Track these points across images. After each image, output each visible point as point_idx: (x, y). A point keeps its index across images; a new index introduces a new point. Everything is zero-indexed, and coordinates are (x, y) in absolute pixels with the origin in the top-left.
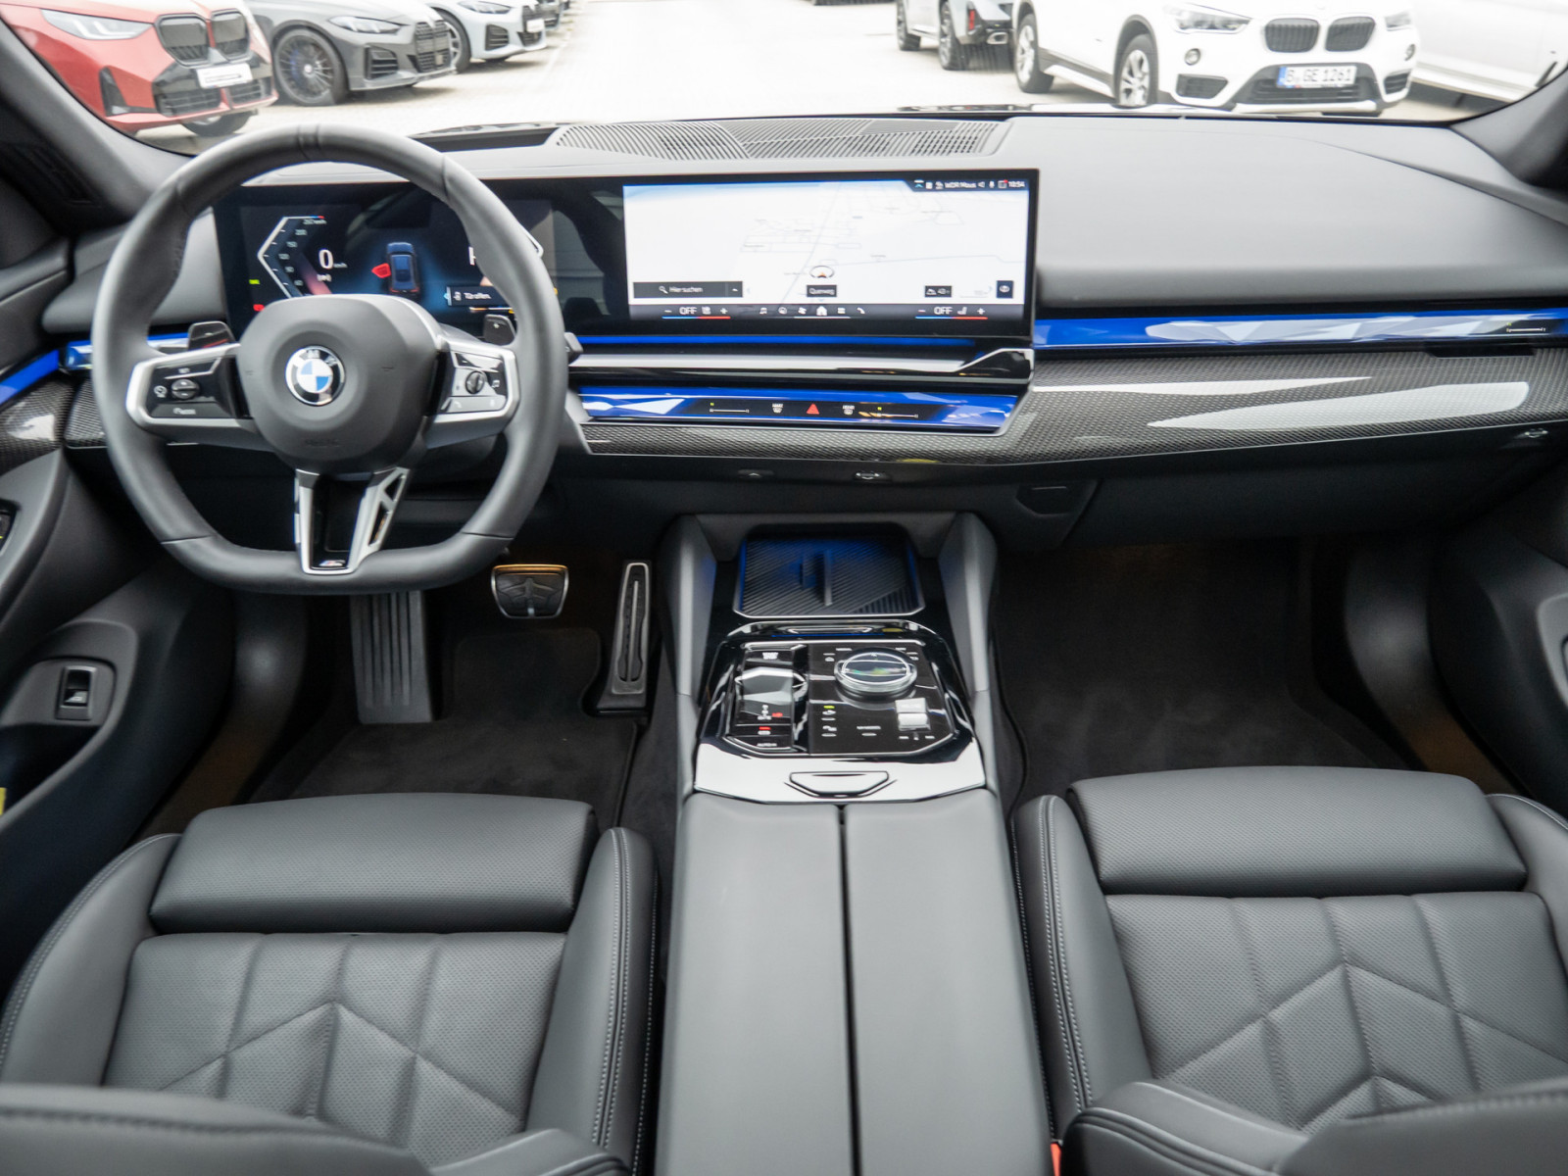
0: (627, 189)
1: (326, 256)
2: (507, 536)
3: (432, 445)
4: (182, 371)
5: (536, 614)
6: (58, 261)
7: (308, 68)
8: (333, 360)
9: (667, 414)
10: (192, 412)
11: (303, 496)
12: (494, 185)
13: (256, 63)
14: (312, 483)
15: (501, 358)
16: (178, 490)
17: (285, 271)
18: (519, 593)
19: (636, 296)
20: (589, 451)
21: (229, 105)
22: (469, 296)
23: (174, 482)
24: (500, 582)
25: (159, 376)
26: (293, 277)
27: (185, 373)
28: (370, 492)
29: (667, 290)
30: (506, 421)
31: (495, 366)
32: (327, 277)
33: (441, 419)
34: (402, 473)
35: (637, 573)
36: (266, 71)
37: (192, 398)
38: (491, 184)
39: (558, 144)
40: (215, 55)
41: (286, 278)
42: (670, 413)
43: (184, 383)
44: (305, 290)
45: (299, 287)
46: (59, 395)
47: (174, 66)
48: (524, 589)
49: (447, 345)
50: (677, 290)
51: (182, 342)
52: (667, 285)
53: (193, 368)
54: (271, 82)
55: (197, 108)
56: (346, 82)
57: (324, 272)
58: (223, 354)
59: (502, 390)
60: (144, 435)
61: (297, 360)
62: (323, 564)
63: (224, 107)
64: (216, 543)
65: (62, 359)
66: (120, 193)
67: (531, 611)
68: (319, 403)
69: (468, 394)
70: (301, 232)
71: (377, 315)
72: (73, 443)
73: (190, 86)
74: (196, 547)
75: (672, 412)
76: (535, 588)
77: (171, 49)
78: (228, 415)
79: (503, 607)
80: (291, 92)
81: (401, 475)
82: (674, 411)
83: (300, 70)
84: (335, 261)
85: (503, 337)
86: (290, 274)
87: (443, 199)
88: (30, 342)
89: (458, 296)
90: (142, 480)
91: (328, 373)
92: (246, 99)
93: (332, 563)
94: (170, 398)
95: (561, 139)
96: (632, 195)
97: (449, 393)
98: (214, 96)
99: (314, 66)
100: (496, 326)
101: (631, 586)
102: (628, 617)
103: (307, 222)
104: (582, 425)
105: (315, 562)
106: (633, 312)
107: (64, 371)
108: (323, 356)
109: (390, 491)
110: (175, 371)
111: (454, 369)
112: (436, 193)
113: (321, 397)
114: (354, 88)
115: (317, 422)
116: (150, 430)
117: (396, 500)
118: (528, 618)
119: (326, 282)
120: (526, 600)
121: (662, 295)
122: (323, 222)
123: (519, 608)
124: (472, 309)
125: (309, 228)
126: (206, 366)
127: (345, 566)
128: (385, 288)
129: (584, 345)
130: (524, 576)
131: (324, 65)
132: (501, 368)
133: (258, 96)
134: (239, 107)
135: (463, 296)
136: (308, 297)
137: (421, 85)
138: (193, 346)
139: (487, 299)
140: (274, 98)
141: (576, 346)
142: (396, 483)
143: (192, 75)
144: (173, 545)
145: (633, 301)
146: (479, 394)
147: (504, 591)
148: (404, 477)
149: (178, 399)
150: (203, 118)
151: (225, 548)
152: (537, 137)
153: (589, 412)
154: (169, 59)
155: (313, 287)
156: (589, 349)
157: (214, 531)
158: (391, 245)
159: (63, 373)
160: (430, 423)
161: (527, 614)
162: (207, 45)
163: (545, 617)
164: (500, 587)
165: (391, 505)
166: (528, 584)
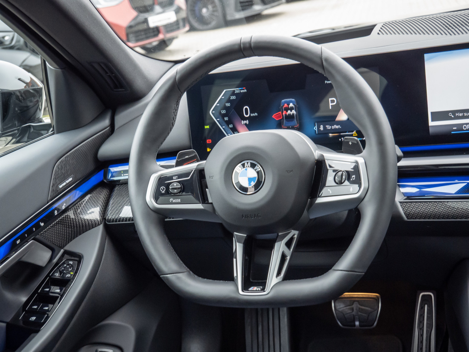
0: (426, 56)
1: (246, 109)
2: (361, 272)
3: (312, 217)
4: (174, 178)
5: (360, 325)
6: (106, 122)
7: (204, 10)
8: (259, 168)
9: (456, 193)
10: (179, 200)
11: (239, 248)
12: (349, 60)
13: (178, 10)
14: (243, 241)
15: (357, 162)
16: (169, 245)
17: (224, 119)
18: (349, 311)
19: (432, 121)
20: (405, 218)
21: (164, 35)
22: (328, 127)
23: (167, 241)
24: (337, 304)
25: (162, 181)
26: (228, 123)
27: (175, 179)
28: (277, 245)
29: (454, 114)
30: (360, 200)
31: (352, 167)
32: (247, 122)
33: (319, 200)
34: (294, 233)
35: (426, 300)
36: (183, 14)
37: (179, 192)
38: (347, 60)
39: (378, 34)
40: (158, 8)
41: (224, 123)
42: (458, 192)
43: (175, 185)
44: (234, 130)
45: (231, 128)
46: (102, 194)
47: (136, 17)
48: (353, 309)
49: (323, 156)
50: (461, 115)
51: (173, 162)
52: (454, 112)
53: (180, 176)
54: (185, 20)
55: (147, 38)
56: (224, 15)
57: (244, 119)
58: (195, 167)
59: (358, 182)
60: (154, 215)
61: (238, 169)
62: (250, 289)
63: (161, 36)
64: (189, 275)
65: (105, 175)
66: (139, 84)
67: (357, 323)
68: (248, 193)
69: (336, 185)
70: (233, 98)
71: (283, 141)
72: (109, 221)
73: (144, 26)
74: (178, 278)
75: (459, 192)
76: (359, 308)
77: (136, 8)
78: (198, 202)
79: (339, 320)
80: (196, 25)
81: (294, 235)
82: (460, 191)
83: (200, 10)
84: (251, 112)
85: (355, 150)
86: (226, 122)
87: (320, 71)
88: (91, 166)
89: (322, 128)
90: (152, 239)
91: (256, 175)
92: (172, 31)
93: (255, 288)
94: (168, 193)
95: (380, 31)
96: (429, 59)
97: (324, 185)
98: (156, 31)
99: (207, 8)
100: (350, 143)
101: (422, 308)
102: (421, 329)
103: (237, 92)
104: (400, 202)
105: (245, 287)
106: (431, 130)
107: (105, 181)
108: (253, 166)
109: (288, 244)
110: (171, 178)
111: (328, 170)
112: (316, 68)
113: (249, 190)
114: (229, 18)
115: (247, 204)
116: (157, 211)
117: (291, 250)
118: (355, 328)
119: (246, 124)
120: (354, 316)
121: (451, 119)
122: (245, 91)
123: (349, 321)
124: (330, 135)
125: (237, 95)
126: (187, 174)
127: (263, 290)
128: (279, 126)
129: (403, 152)
130: (352, 301)
131: (213, 7)
132: (356, 168)
133: (178, 28)
134: (169, 35)
135: (325, 128)
136: (236, 134)
137: (266, 12)
138: (178, 164)
139: (339, 129)
140: (187, 28)
141: (399, 153)
142: (292, 239)
143: (146, 21)
144: (167, 277)
145: (431, 123)
146: (343, 184)
147: (340, 310)
148: (296, 236)
149: (171, 193)
150: (150, 43)
151: (194, 279)
152: (366, 31)
153: (404, 194)
154: (134, 13)
155: (239, 128)
156: (407, 155)
157: (188, 269)
158: (283, 101)
159: (105, 182)
160: (312, 203)
161: (355, 325)
162: (154, 4)
163: (366, 328)
164: (338, 308)
165: (289, 253)
166: (355, 306)
